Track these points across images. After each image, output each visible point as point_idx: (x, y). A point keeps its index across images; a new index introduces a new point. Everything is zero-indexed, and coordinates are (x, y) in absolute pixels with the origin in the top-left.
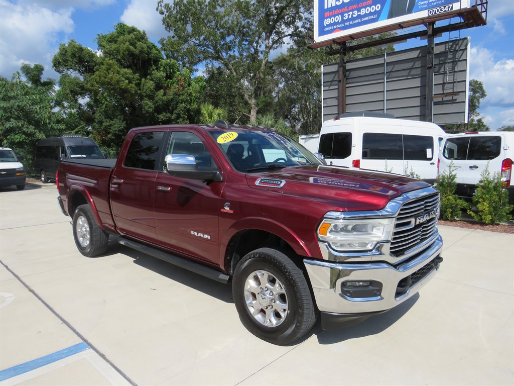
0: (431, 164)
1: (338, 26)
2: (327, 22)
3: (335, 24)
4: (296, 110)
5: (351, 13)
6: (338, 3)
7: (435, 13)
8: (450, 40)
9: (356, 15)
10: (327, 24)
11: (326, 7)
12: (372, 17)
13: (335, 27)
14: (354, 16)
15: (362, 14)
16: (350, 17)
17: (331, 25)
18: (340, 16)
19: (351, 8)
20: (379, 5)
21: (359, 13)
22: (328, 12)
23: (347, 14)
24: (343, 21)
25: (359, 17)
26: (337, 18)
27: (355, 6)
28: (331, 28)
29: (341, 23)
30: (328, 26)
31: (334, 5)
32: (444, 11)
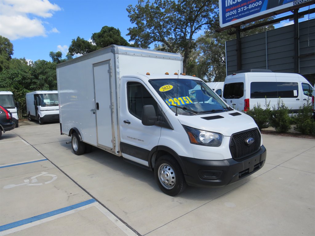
0: (297, 100)
1: (234, 17)
2: (228, 14)
3: (233, 15)
4: (211, 69)
5: (243, 8)
6: (234, 3)
7: (298, 3)
8: (309, 19)
9: (246, 9)
10: (228, 16)
11: (226, 6)
12: (257, 9)
13: (233, 17)
14: (244, 10)
15: (249, 8)
16: (242, 10)
17: (230, 16)
18: (236, 10)
19: (242, 5)
20: (261, 2)
21: (248, 8)
22: (228, 9)
23: (240, 9)
24: (238, 13)
25: (248, 10)
26: (234, 12)
27: (245, 4)
28: (230, 18)
29: (237, 15)
30: (228, 17)
31: (231, 4)
32: (305, 1)
